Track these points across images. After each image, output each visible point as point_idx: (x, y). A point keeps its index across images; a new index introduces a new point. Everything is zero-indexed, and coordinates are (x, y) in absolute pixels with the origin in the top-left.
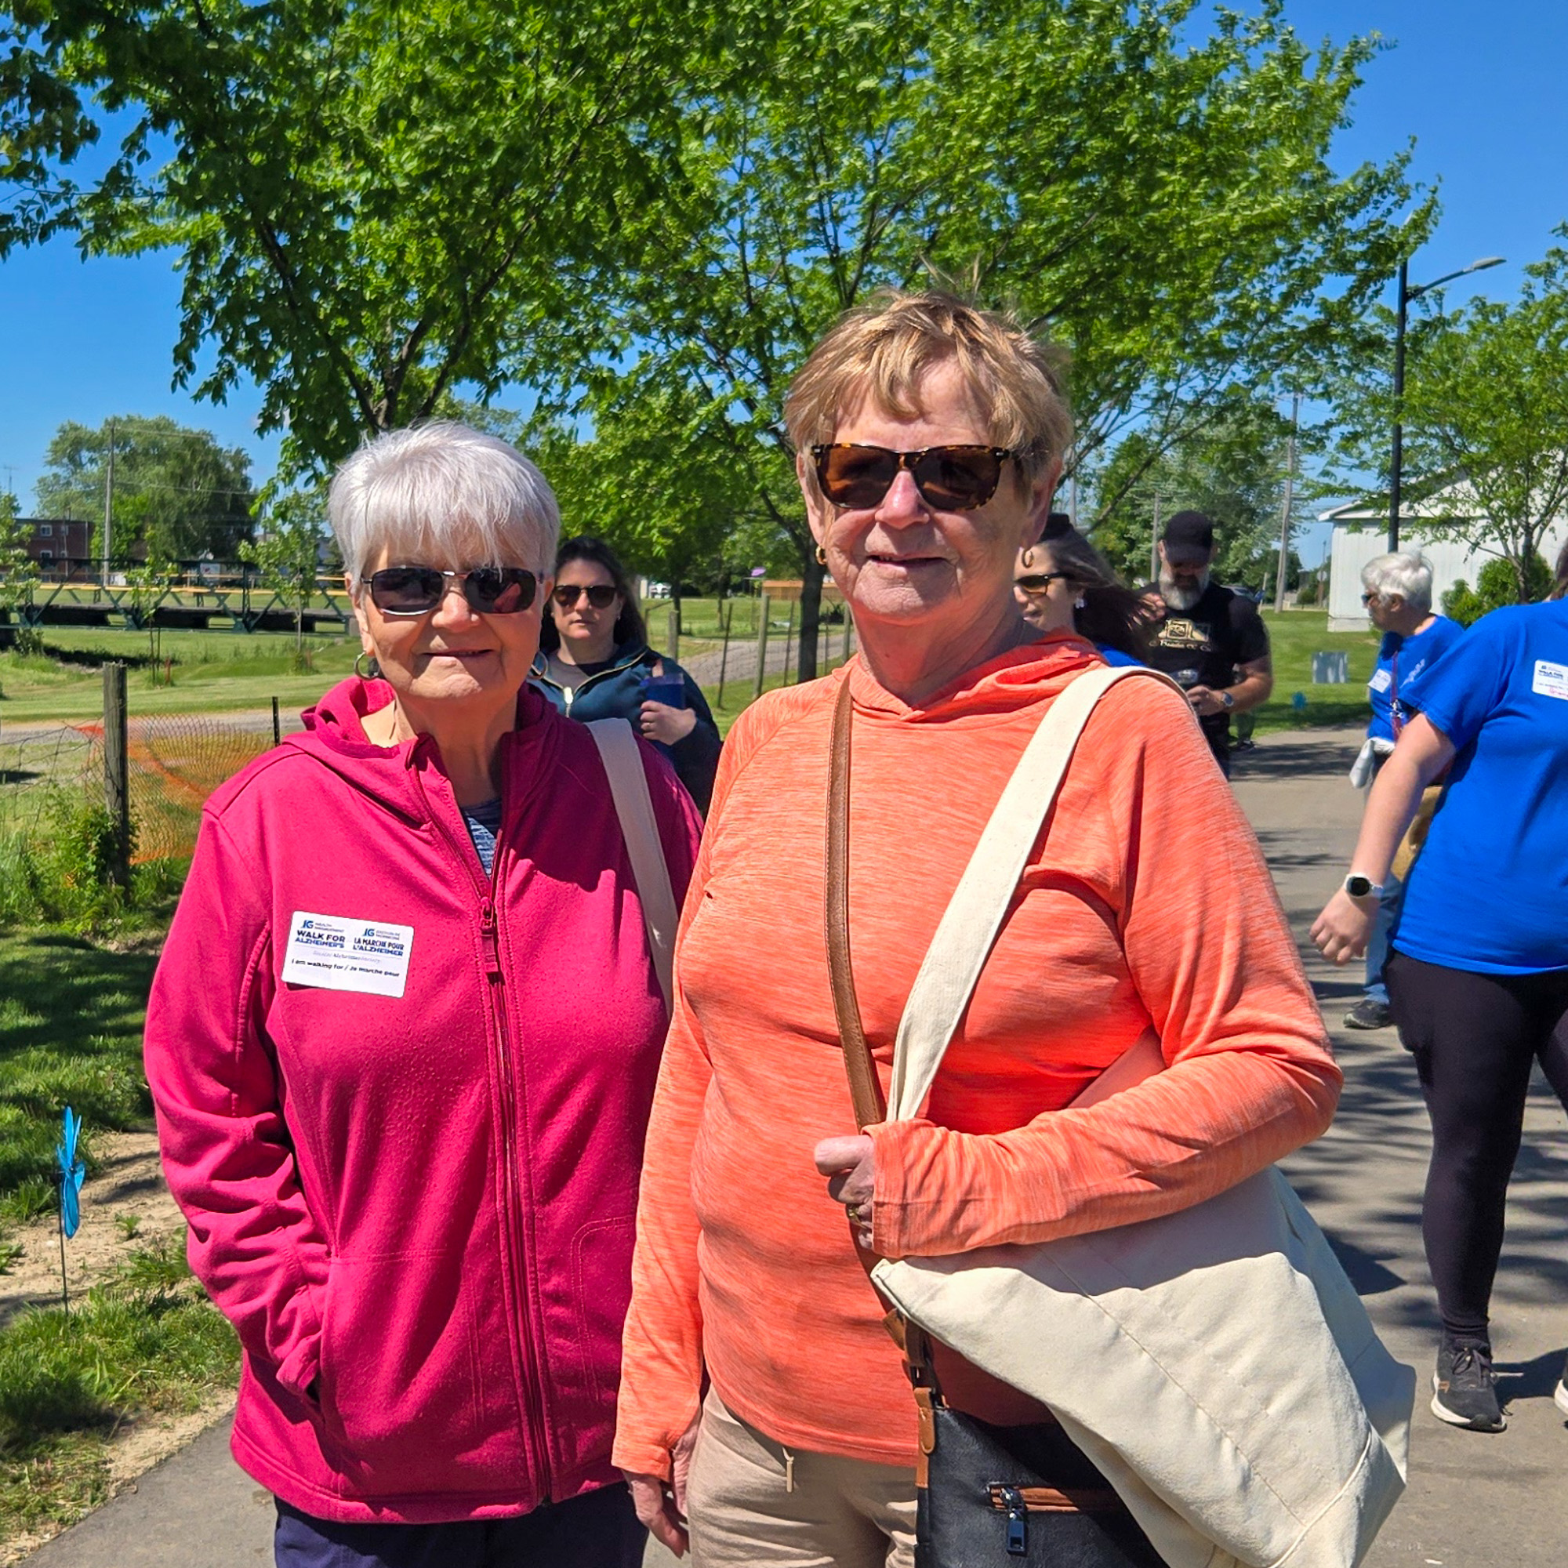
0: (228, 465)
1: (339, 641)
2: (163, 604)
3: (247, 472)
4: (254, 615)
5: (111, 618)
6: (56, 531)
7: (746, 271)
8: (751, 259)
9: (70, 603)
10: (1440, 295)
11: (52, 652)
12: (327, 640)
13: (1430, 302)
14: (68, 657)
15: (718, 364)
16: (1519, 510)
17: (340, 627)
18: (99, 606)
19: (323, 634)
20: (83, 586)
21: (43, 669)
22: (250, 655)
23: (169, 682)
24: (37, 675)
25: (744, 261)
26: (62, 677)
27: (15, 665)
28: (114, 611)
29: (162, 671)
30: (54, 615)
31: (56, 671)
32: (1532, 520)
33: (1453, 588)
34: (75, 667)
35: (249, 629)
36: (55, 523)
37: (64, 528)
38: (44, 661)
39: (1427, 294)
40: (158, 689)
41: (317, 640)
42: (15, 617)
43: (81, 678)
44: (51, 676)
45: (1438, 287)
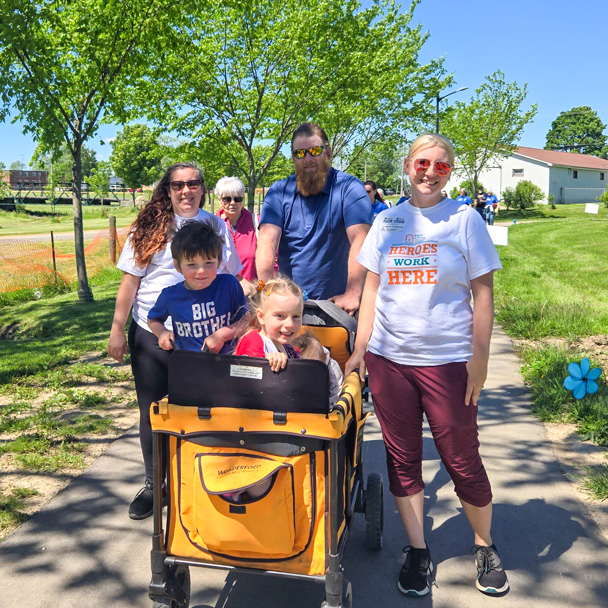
0: (90, 154)
1: (118, 208)
2: (62, 197)
3: (96, 156)
4: (91, 200)
5: (46, 201)
6: (37, 175)
7: (227, 85)
8: (229, 82)
9: (33, 196)
10: (447, 100)
11: (28, 212)
12: (114, 208)
13: (444, 102)
14: (32, 214)
15: (219, 116)
16: (472, 166)
17: (118, 203)
18: (42, 197)
19: (113, 205)
20: (37, 191)
21: (24, 217)
22: (91, 212)
23: (58, 222)
24: (21, 219)
25: (226, 82)
26: (30, 220)
27: (15, 216)
28: (47, 199)
29: (56, 218)
30: (27, 200)
31: (28, 218)
32: (477, 169)
33: (453, 189)
34: (34, 217)
35: (89, 204)
36: (37, 172)
37: (40, 174)
38: (24, 215)
39: (443, 100)
40: (54, 224)
41: (111, 208)
42: (15, 201)
43: (35, 220)
44: (26, 219)
45: (446, 98)
